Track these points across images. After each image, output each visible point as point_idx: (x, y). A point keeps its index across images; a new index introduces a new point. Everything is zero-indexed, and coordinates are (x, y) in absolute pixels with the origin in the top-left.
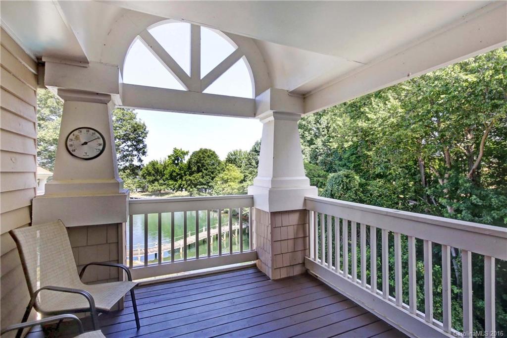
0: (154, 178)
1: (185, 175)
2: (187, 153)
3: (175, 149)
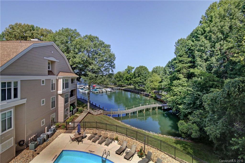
0: (119, 79)
1: (133, 78)
2: (133, 68)
3: (128, 66)
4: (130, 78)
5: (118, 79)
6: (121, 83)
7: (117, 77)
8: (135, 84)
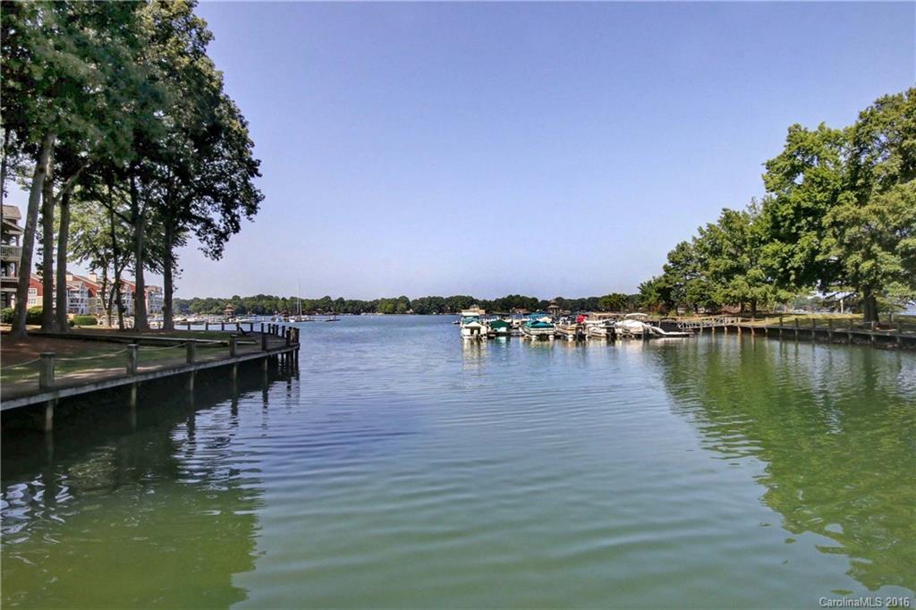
4: (808, 212)
5: (724, 263)
6: (745, 289)
7: (716, 252)
8: (869, 255)
